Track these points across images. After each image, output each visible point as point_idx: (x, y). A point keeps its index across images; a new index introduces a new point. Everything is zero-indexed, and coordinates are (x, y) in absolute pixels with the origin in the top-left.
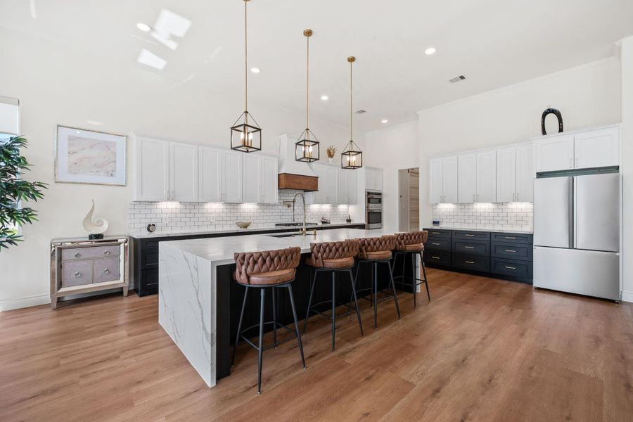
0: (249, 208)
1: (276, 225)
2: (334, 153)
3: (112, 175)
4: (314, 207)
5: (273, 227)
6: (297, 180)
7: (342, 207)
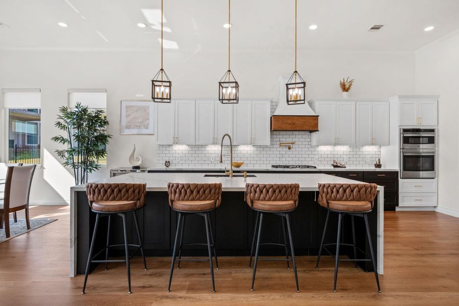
0: (245, 150)
1: (273, 166)
2: (350, 86)
3: (147, 128)
4: (324, 149)
5: (270, 168)
6: (289, 122)
7: (369, 150)
